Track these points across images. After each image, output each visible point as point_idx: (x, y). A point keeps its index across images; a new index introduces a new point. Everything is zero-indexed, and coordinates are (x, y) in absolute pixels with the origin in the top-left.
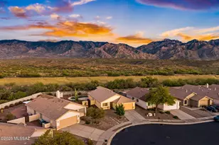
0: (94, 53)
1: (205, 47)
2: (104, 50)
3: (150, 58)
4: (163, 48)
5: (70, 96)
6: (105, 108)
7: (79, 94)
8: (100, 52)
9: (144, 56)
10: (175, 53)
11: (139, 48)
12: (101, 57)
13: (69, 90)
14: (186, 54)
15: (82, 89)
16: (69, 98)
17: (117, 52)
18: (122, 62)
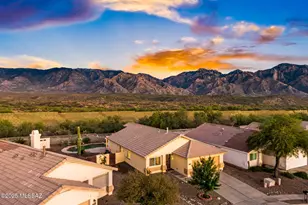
0: (102, 85)
1: (251, 80)
2: (118, 81)
3: (180, 94)
4: (198, 80)
5: (66, 145)
6: (155, 170)
7: (86, 141)
8: (112, 84)
9: (172, 90)
10: (213, 87)
11: (166, 80)
12: (113, 92)
13: (64, 134)
14: (228, 89)
15: (92, 131)
16: (65, 150)
17: (135, 85)
18: (143, 99)
